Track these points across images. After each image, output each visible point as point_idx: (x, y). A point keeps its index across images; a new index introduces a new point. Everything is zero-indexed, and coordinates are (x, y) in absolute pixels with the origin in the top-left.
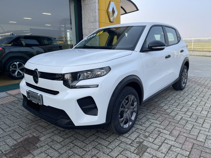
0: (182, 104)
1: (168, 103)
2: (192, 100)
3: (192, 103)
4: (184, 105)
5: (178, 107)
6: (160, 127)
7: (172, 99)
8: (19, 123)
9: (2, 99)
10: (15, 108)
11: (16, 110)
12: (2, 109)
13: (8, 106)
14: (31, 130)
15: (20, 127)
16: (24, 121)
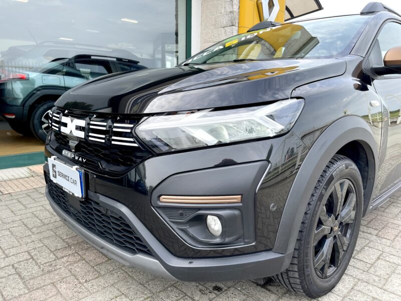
8: (32, 246)
9: (16, 182)
10: (35, 205)
11: (36, 211)
12: (6, 205)
13: (20, 200)
14: (56, 272)
15: (32, 258)
16: (46, 242)
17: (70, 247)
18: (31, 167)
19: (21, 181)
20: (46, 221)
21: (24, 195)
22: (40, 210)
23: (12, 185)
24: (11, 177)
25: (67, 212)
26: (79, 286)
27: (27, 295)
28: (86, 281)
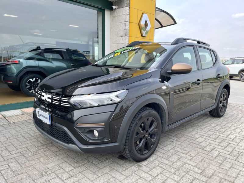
0: (222, 137)
1: (204, 134)
2: (235, 133)
3: (235, 137)
4: (224, 138)
5: (217, 140)
6: (190, 164)
7: (210, 130)
8: (27, 145)
9: (15, 117)
10: (27, 128)
11: (28, 131)
12: (13, 128)
13: (19, 126)
14: (39, 155)
15: (28, 149)
16: (33, 143)
17: (44, 145)
18: (22, 109)
19: (18, 116)
20: (33, 135)
21: (21, 124)
22: (29, 130)
23: (14, 119)
24: (13, 115)
25: (44, 130)
26: (48, 159)
27: (28, 163)
28: (51, 157)
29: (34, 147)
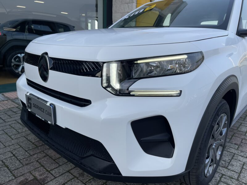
8: (13, 147)
10: (11, 120)
11: (12, 124)
14: (31, 165)
15: (14, 155)
16: (21, 144)
18: (4, 94)
21: (3, 113)
22: (15, 123)
26: (47, 173)
27: (15, 181)
29: (24, 151)
